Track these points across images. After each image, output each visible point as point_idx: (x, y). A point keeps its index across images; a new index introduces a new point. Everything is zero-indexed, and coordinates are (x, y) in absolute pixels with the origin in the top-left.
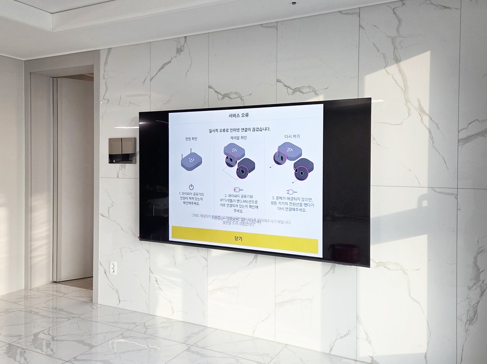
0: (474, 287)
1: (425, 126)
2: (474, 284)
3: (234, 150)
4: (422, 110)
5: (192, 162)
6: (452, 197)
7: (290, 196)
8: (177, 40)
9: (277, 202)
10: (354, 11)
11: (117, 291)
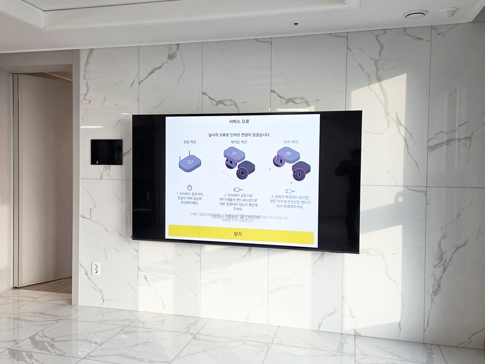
0: (438, 266)
1: (402, 135)
2: (439, 263)
3: (234, 153)
4: (399, 122)
5: (190, 164)
6: (423, 194)
7: (288, 195)
8: (169, 46)
9: (276, 200)
10: (343, 35)
11: (101, 291)
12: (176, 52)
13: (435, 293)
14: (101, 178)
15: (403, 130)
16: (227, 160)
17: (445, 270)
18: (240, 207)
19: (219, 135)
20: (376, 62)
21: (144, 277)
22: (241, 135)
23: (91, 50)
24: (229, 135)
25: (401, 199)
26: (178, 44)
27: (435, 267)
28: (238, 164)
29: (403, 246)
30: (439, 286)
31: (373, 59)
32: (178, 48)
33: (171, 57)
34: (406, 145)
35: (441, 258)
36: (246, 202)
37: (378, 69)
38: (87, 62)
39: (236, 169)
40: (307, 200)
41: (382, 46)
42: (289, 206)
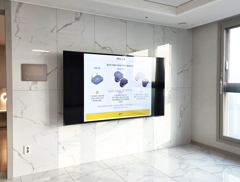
1: (170, 68)
3: (119, 74)
4: (170, 63)
5: (97, 80)
6: (176, 90)
7: (141, 93)
8: (76, 13)
9: (136, 96)
10: (152, 25)
11: (31, 163)
12: (80, 17)
13: (179, 127)
14: (30, 90)
15: (171, 66)
16: (116, 78)
17: (182, 118)
18: (121, 101)
19: (112, 65)
20: (163, 38)
21: (62, 147)
22: (122, 66)
23: (21, 4)
24: (117, 65)
25: (170, 93)
26: (81, 13)
27: (179, 117)
28: (120, 80)
29: (171, 111)
30: (180, 124)
31: (162, 37)
32: (81, 15)
33: (77, 19)
34: (172, 72)
35: (181, 114)
36: (124, 98)
37: (163, 42)
38: (17, 11)
39: (120, 82)
40: (147, 95)
41: (164, 33)
42: (141, 99)
